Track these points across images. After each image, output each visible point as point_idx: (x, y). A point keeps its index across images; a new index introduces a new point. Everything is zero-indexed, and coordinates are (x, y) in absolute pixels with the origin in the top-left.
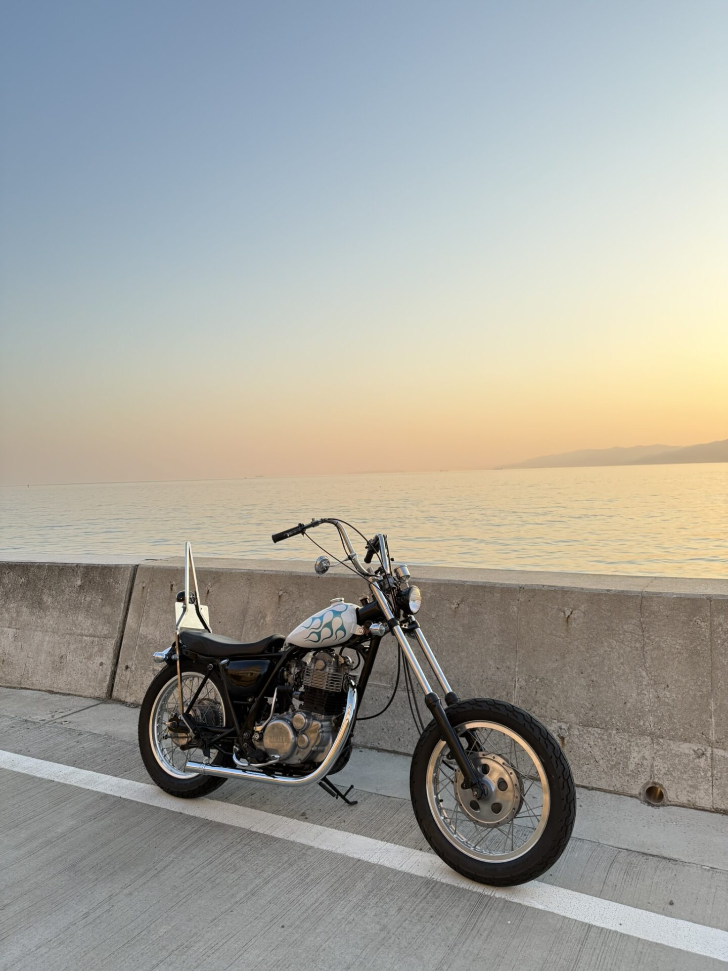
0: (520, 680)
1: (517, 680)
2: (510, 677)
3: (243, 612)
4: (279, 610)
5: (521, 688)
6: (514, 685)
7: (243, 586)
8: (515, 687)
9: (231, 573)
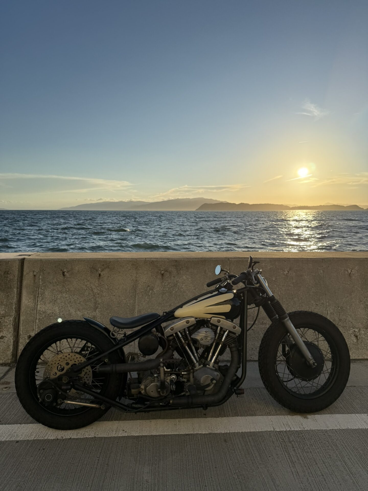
0: (330, 309)
1: (328, 309)
2: (325, 309)
3: (133, 287)
4: (163, 284)
5: (331, 313)
6: (327, 312)
7: (130, 270)
8: (328, 314)
9: (118, 261)
